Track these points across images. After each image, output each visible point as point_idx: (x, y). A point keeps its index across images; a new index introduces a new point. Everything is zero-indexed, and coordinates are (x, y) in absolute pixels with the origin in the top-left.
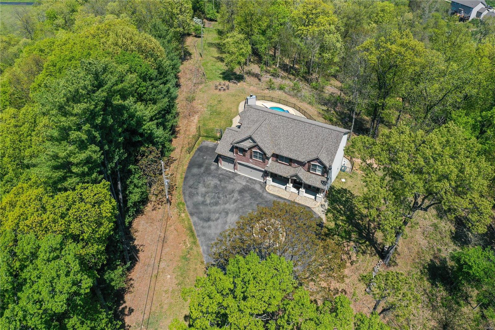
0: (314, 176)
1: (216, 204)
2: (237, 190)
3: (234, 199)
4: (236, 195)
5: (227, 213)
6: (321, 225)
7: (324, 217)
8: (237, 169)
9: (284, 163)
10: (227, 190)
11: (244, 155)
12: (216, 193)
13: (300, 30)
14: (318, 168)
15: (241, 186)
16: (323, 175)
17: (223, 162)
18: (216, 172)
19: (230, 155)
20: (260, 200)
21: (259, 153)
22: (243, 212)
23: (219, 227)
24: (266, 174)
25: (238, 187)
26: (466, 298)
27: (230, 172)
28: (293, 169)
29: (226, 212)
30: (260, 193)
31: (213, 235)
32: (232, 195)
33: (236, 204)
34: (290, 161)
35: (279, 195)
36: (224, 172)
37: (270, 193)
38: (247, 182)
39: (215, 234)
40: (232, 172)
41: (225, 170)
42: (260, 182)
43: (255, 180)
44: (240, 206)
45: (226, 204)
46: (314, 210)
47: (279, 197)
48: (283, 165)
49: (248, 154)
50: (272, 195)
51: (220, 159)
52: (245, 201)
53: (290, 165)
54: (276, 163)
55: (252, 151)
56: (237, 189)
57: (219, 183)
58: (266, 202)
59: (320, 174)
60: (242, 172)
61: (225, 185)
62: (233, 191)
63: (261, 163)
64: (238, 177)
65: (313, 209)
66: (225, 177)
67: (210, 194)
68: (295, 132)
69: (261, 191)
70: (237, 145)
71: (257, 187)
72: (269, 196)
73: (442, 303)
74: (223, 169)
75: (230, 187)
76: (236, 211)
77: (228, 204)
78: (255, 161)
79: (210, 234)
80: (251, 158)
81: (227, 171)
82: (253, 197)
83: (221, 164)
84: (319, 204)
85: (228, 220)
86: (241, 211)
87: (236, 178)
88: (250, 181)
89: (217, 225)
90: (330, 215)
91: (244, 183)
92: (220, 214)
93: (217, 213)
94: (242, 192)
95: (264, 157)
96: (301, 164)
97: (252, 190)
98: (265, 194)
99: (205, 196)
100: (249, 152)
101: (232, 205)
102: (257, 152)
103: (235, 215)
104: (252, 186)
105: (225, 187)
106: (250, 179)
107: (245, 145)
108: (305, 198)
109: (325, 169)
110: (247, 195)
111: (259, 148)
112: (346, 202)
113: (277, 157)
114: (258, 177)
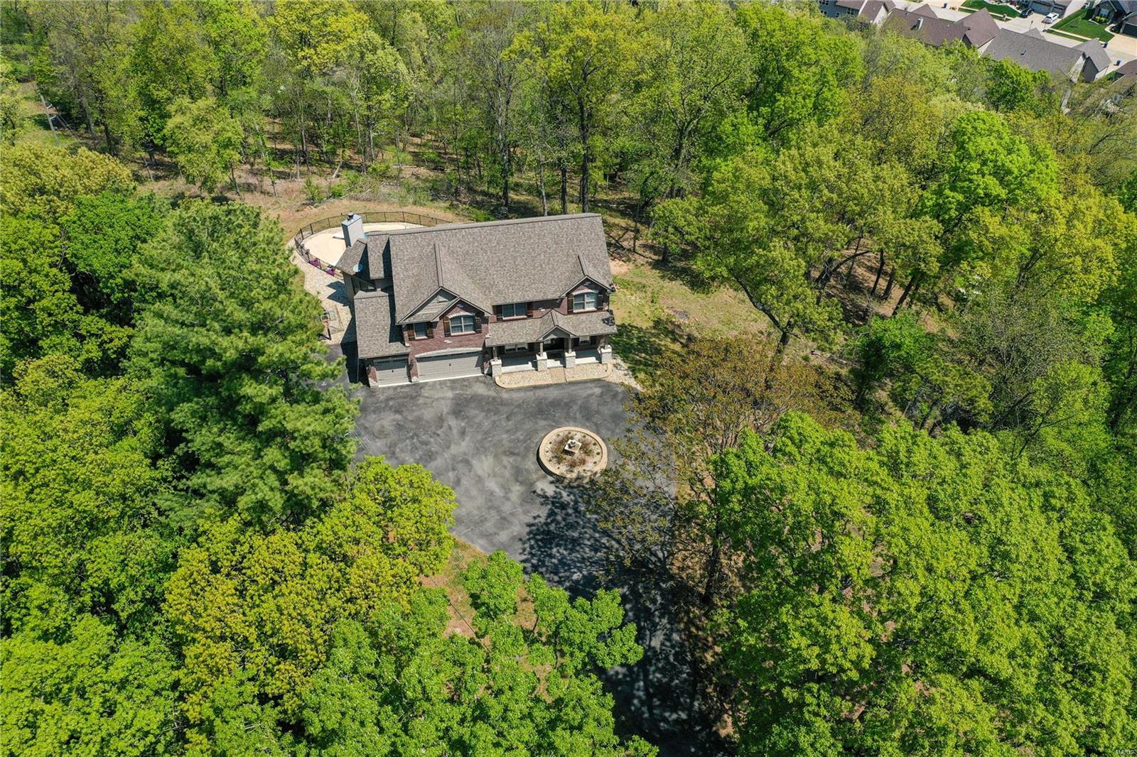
0: (584, 317)
1: (430, 456)
2: (448, 413)
3: (455, 431)
4: (453, 422)
5: (467, 462)
6: (639, 398)
7: (632, 383)
8: (416, 375)
9: (515, 317)
10: (427, 422)
11: (430, 337)
12: (412, 437)
13: (304, 58)
14: (587, 299)
15: (449, 403)
16: (599, 309)
17: (378, 373)
18: (374, 400)
19: (396, 348)
20: (505, 409)
21: (465, 317)
22: (495, 445)
23: (474, 492)
24: (486, 354)
25: (445, 407)
26: (883, 409)
27: (402, 387)
28: (538, 322)
29: (462, 461)
30: (494, 398)
31: (475, 512)
32: (445, 425)
33: (467, 439)
34: (528, 308)
35: (532, 383)
36: (391, 392)
37: (512, 390)
38: (453, 389)
39: (479, 508)
40: (408, 386)
41: (389, 388)
42: (477, 377)
43: (464, 380)
44: (479, 437)
45: (448, 447)
46: (610, 379)
47: (535, 387)
48: (516, 322)
49: (439, 331)
50: (519, 389)
51: (373, 369)
52: (480, 425)
53: (530, 317)
54: (500, 324)
55: (447, 319)
56: (445, 411)
57: (398, 417)
58: (519, 406)
59: (594, 309)
60: (427, 375)
61: (415, 414)
62: (441, 419)
63: (471, 337)
64: (427, 388)
65: (607, 380)
66: (400, 400)
67: (400, 445)
68: (512, 249)
69: (492, 393)
70: (412, 320)
71: (481, 390)
72: (515, 395)
73: (865, 431)
74: (384, 388)
75: (428, 414)
76: (480, 449)
77: (452, 446)
78: (459, 338)
79: (468, 514)
80: (447, 334)
81: (395, 388)
82: (489, 411)
83: (376, 380)
84: (610, 366)
85: (480, 472)
86: (487, 445)
87: (425, 393)
88: (457, 385)
89: (467, 491)
90: (642, 376)
91: (450, 394)
92: (454, 469)
93: (447, 470)
94: (460, 411)
95: (477, 319)
96: (552, 304)
97: (475, 399)
98: (505, 395)
99: (394, 453)
100: (441, 326)
101: (463, 444)
102: (459, 318)
103: (483, 457)
104: (469, 392)
105: (419, 420)
106: (453, 381)
107: (432, 312)
108: (579, 367)
109: (602, 296)
110: (473, 412)
111: (465, 306)
112: (643, 345)
113: (499, 310)
114: (468, 370)
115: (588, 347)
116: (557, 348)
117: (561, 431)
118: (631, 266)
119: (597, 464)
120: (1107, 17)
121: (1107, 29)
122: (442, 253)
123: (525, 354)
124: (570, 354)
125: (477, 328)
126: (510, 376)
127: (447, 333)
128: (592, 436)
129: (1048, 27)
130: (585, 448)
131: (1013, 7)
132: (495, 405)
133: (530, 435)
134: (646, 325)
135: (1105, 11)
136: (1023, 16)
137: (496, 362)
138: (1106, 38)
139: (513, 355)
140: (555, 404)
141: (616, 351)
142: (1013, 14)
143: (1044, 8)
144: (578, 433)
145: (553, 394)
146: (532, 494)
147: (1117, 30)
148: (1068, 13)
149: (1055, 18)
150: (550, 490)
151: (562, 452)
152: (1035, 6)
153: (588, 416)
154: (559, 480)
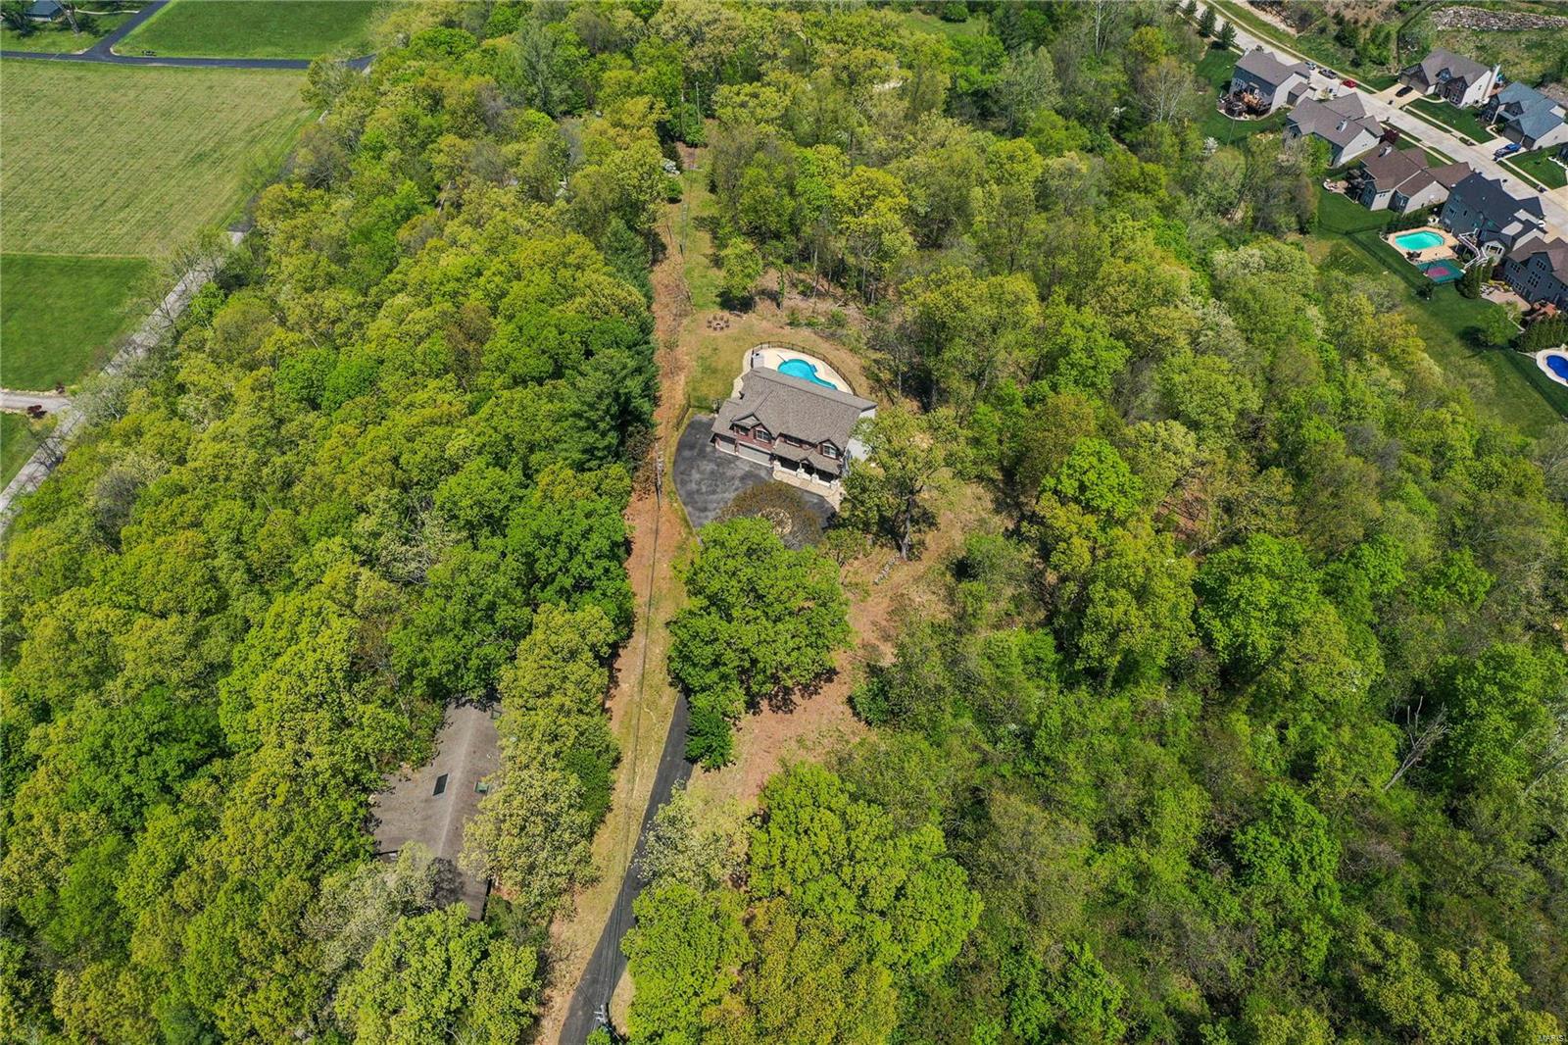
0: (827, 459)
1: (713, 492)
2: (738, 477)
3: (734, 486)
4: (737, 482)
6: (832, 514)
7: (838, 506)
8: (738, 452)
9: (793, 444)
10: (726, 476)
11: (747, 435)
12: (714, 480)
14: (831, 451)
15: (744, 472)
16: (837, 459)
17: (721, 443)
18: (712, 454)
19: (730, 434)
21: (764, 433)
24: (773, 457)
25: (740, 473)
27: (730, 454)
28: (803, 451)
30: (766, 480)
32: (732, 481)
35: (789, 482)
36: (723, 455)
37: (777, 480)
38: (751, 466)
40: (733, 455)
41: (724, 452)
42: (767, 466)
43: (760, 465)
48: (793, 447)
49: (751, 434)
50: (781, 482)
51: (718, 439)
52: (746, 489)
53: (801, 447)
55: (755, 430)
57: (716, 468)
59: (834, 457)
60: (744, 454)
61: (724, 470)
62: (733, 478)
63: (766, 444)
64: (740, 460)
66: (723, 460)
67: (705, 481)
70: (738, 423)
71: (763, 474)
72: (776, 484)
74: (721, 452)
75: (730, 473)
78: (760, 442)
80: (755, 438)
81: (727, 454)
83: (719, 445)
84: (835, 492)
87: (737, 462)
88: (755, 466)
90: (846, 503)
91: (747, 469)
94: (745, 479)
96: (813, 445)
97: (757, 476)
98: (771, 481)
99: (700, 483)
100: (752, 431)
102: (761, 432)
104: (757, 472)
105: (724, 473)
106: (754, 463)
108: (816, 484)
109: (839, 452)
113: (781, 435)
114: (762, 460)
115: (826, 476)
116: (810, 469)
123: (792, 465)
124: (816, 476)
125: (769, 440)
126: (782, 473)
137: (777, 463)
139: (787, 463)
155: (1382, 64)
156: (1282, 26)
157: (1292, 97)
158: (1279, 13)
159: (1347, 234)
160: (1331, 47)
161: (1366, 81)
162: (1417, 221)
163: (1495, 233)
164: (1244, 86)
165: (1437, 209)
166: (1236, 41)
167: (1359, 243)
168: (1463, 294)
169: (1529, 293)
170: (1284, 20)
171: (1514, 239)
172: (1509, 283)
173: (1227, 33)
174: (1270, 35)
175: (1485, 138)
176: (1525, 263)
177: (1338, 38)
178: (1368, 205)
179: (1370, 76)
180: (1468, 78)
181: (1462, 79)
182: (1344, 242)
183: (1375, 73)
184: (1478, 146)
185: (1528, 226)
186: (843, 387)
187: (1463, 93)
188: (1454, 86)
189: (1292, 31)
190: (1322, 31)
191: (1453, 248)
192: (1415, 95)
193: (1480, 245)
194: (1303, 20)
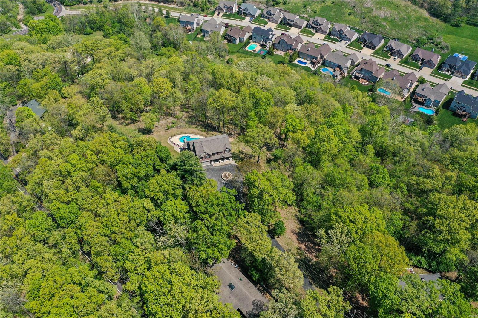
0: (227, 154)
4: (207, 173)
6: (237, 166)
7: (236, 164)
11: (202, 159)
14: (227, 151)
16: (229, 152)
20: (215, 170)
22: (214, 176)
24: (211, 161)
28: (219, 155)
34: (218, 153)
35: (219, 165)
44: (212, 175)
48: (216, 156)
49: (204, 158)
50: (217, 166)
52: (212, 173)
54: (213, 156)
55: (205, 156)
58: (217, 169)
63: (209, 159)
65: (231, 163)
69: (213, 167)
70: (200, 157)
71: (211, 167)
76: (212, 177)
78: (207, 159)
84: (232, 161)
90: (237, 162)
91: (206, 168)
94: (208, 171)
95: (210, 156)
96: (222, 152)
97: (210, 168)
98: (215, 168)
101: (209, 176)
102: (207, 156)
106: (206, 166)
107: (203, 155)
108: (226, 162)
109: (229, 150)
110: (210, 171)
111: (208, 154)
112: (237, 156)
113: (213, 154)
114: (209, 164)
115: (228, 158)
116: (223, 159)
117: (225, 173)
118: (234, 139)
119: (231, 177)
120: (362, 42)
121: (362, 46)
122: (203, 145)
123: (217, 160)
124: (225, 160)
125: (210, 157)
126: (215, 164)
127: (205, 158)
128: (230, 173)
129: (346, 45)
130: (229, 175)
131: (338, 38)
132: (213, 169)
133: (220, 174)
134: (238, 152)
135: (362, 40)
136: (340, 42)
137: (213, 162)
138: (361, 49)
139: (216, 161)
140: (223, 168)
141: (233, 159)
142: (337, 41)
143: (346, 39)
144: (228, 173)
145: (223, 167)
146: (221, 183)
147: (364, 46)
148: (352, 41)
149: (348, 42)
150: (224, 182)
151: (225, 176)
152: (343, 38)
153: (229, 170)
154: (225, 180)
155: (209, 9)
156: (177, 7)
157: (198, 24)
158: (174, 4)
159: (237, 51)
160: (193, 8)
161: (209, 14)
162: (248, 43)
163: (268, 39)
164: (184, 25)
165: (250, 38)
166: (171, 14)
167: (241, 53)
168: (271, 55)
169: (283, 50)
170: (177, 5)
171: (272, 38)
172: (277, 49)
173: (168, 13)
174: (176, 10)
175: (244, 19)
176: (279, 43)
177: (194, 6)
178: (235, 43)
179: (208, 13)
180: (232, 6)
181: (231, 7)
182: (238, 54)
183: (209, 11)
184: (244, 21)
185: (273, 35)
186: (201, 137)
187: (232, 9)
188: (229, 9)
189: (181, 8)
190: (189, 5)
191: (260, 46)
192: (221, 14)
193: (266, 43)
194: (182, 4)
